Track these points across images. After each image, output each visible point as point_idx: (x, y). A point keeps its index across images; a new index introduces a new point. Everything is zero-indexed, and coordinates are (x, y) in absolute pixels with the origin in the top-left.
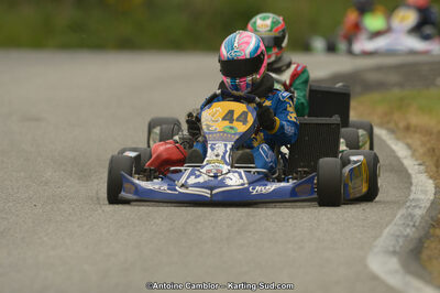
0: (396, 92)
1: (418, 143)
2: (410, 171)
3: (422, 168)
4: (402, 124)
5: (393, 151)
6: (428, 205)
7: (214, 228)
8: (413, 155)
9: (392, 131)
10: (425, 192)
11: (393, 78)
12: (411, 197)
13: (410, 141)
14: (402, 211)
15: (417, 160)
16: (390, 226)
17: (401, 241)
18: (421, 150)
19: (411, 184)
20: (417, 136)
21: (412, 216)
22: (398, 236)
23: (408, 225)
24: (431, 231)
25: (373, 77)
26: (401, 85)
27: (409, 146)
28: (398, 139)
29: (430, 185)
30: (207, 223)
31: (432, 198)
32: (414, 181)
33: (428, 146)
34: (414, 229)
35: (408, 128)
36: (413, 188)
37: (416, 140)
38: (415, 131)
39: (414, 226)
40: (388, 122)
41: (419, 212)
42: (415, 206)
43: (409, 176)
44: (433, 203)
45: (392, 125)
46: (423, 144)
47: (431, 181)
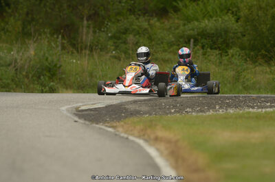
4: (152, 136)
9: (146, 141)
11: (144, 108)
13: (158, 147)
18: (166, 153)
27: (158, 150)
28: (151, 145)
35: (157, 139)
37: (162, 146)
38: (161, 141)
40: (144, 135)
45: (146, 137)
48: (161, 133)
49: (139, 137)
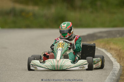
0: (106, 39)
1: (114, 53)
2: (112, 61)
3: (116, 60)
4: (109, 48)
5: (107, 55)
6: (118, 70)
7: (59, 77)
8: (113, 56)
9: (106, 50)
10: (117, 67)
11: (105, 35)
12: (114, 68)
13: (111, 52)
14: (111, 72)
15: (114, 58)
16: (108, 76)
17: (112, 80)
18: (115, 55)
19: (113, 64)
20: (113, 51)
21: (114, 73)
22: (111, 79)
23: (114, 76)
24: (120, 77)
25: (99, 35)
26: (107, 37)
27: (111, 54)
28: (108, 52)
29: (118, 65)
30: (57, 76)
31: (119, 68)
32: (114, 63)
33: (117, 54)
34: (115, 77)
35: (111, 49)
36: (114, 65)
37: (113, 52)
38: (113, 50)
39: (115, 76)
40: (105, 47)
41: (116, 72)
42: (115, 71)
43: (112, 62)
44: (120, 69)
45: (106, 48)
46: (115, 53)
47: (118, 63)
48: (113, 46)
49: (103, 48)
